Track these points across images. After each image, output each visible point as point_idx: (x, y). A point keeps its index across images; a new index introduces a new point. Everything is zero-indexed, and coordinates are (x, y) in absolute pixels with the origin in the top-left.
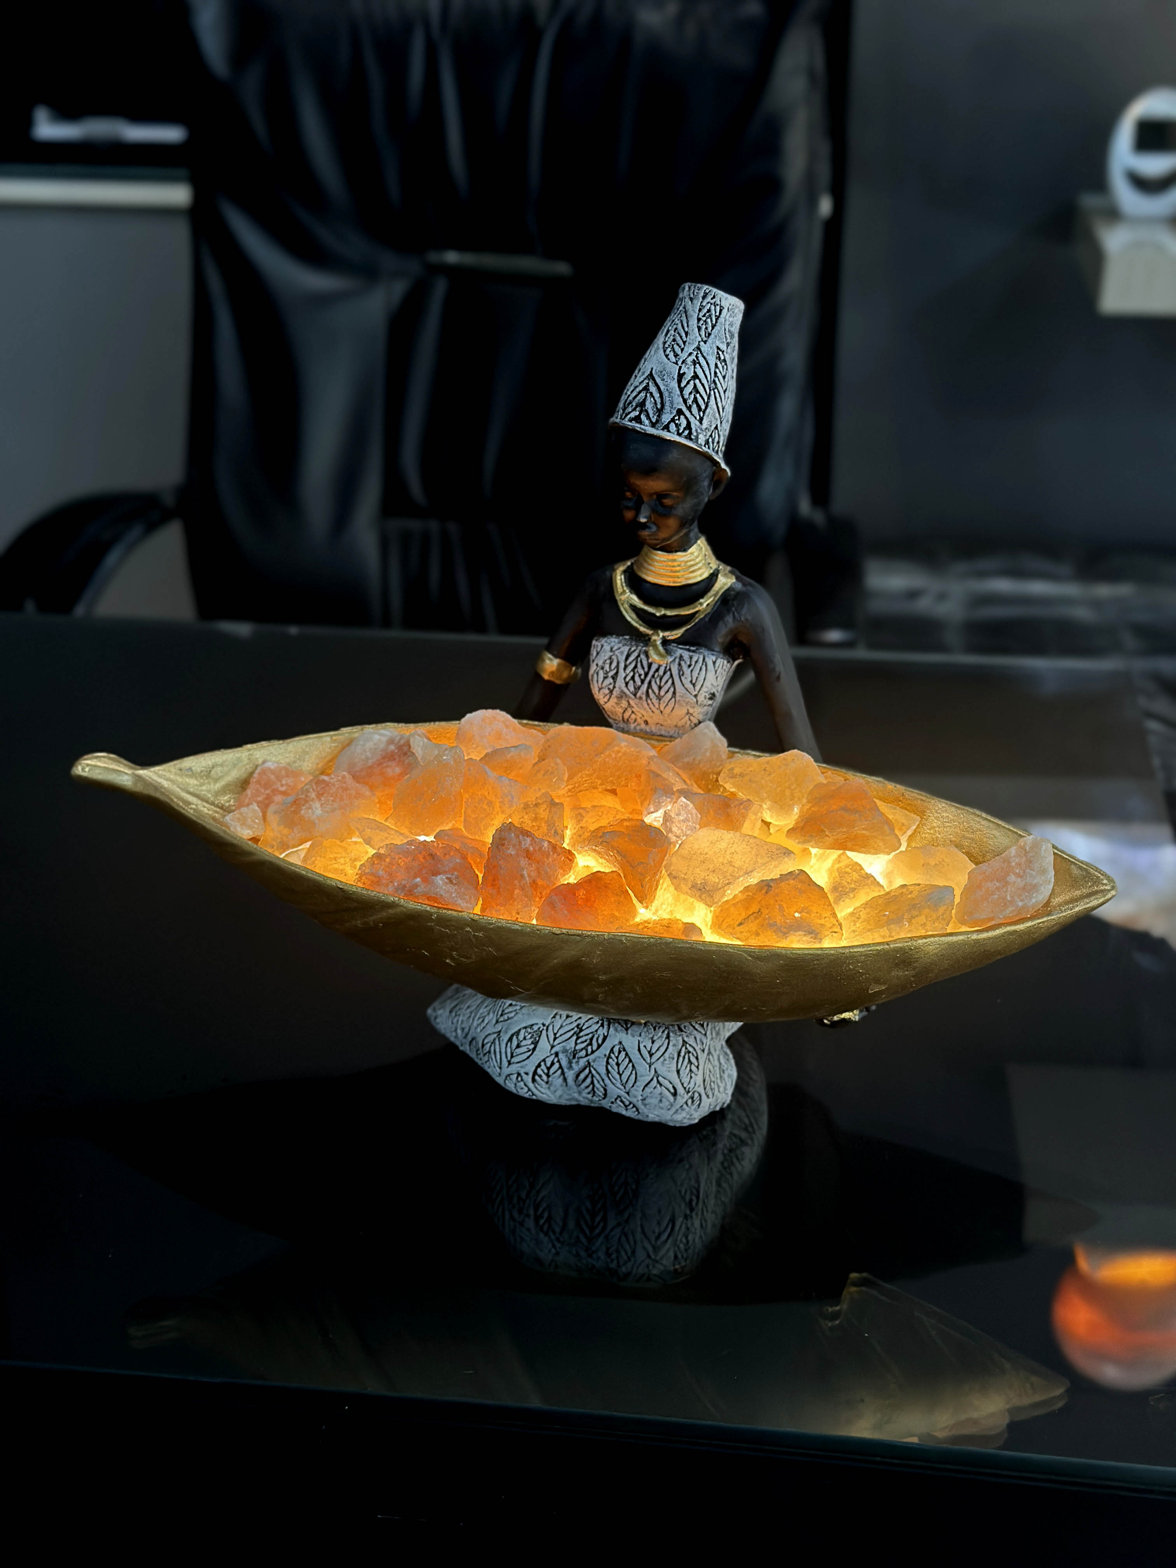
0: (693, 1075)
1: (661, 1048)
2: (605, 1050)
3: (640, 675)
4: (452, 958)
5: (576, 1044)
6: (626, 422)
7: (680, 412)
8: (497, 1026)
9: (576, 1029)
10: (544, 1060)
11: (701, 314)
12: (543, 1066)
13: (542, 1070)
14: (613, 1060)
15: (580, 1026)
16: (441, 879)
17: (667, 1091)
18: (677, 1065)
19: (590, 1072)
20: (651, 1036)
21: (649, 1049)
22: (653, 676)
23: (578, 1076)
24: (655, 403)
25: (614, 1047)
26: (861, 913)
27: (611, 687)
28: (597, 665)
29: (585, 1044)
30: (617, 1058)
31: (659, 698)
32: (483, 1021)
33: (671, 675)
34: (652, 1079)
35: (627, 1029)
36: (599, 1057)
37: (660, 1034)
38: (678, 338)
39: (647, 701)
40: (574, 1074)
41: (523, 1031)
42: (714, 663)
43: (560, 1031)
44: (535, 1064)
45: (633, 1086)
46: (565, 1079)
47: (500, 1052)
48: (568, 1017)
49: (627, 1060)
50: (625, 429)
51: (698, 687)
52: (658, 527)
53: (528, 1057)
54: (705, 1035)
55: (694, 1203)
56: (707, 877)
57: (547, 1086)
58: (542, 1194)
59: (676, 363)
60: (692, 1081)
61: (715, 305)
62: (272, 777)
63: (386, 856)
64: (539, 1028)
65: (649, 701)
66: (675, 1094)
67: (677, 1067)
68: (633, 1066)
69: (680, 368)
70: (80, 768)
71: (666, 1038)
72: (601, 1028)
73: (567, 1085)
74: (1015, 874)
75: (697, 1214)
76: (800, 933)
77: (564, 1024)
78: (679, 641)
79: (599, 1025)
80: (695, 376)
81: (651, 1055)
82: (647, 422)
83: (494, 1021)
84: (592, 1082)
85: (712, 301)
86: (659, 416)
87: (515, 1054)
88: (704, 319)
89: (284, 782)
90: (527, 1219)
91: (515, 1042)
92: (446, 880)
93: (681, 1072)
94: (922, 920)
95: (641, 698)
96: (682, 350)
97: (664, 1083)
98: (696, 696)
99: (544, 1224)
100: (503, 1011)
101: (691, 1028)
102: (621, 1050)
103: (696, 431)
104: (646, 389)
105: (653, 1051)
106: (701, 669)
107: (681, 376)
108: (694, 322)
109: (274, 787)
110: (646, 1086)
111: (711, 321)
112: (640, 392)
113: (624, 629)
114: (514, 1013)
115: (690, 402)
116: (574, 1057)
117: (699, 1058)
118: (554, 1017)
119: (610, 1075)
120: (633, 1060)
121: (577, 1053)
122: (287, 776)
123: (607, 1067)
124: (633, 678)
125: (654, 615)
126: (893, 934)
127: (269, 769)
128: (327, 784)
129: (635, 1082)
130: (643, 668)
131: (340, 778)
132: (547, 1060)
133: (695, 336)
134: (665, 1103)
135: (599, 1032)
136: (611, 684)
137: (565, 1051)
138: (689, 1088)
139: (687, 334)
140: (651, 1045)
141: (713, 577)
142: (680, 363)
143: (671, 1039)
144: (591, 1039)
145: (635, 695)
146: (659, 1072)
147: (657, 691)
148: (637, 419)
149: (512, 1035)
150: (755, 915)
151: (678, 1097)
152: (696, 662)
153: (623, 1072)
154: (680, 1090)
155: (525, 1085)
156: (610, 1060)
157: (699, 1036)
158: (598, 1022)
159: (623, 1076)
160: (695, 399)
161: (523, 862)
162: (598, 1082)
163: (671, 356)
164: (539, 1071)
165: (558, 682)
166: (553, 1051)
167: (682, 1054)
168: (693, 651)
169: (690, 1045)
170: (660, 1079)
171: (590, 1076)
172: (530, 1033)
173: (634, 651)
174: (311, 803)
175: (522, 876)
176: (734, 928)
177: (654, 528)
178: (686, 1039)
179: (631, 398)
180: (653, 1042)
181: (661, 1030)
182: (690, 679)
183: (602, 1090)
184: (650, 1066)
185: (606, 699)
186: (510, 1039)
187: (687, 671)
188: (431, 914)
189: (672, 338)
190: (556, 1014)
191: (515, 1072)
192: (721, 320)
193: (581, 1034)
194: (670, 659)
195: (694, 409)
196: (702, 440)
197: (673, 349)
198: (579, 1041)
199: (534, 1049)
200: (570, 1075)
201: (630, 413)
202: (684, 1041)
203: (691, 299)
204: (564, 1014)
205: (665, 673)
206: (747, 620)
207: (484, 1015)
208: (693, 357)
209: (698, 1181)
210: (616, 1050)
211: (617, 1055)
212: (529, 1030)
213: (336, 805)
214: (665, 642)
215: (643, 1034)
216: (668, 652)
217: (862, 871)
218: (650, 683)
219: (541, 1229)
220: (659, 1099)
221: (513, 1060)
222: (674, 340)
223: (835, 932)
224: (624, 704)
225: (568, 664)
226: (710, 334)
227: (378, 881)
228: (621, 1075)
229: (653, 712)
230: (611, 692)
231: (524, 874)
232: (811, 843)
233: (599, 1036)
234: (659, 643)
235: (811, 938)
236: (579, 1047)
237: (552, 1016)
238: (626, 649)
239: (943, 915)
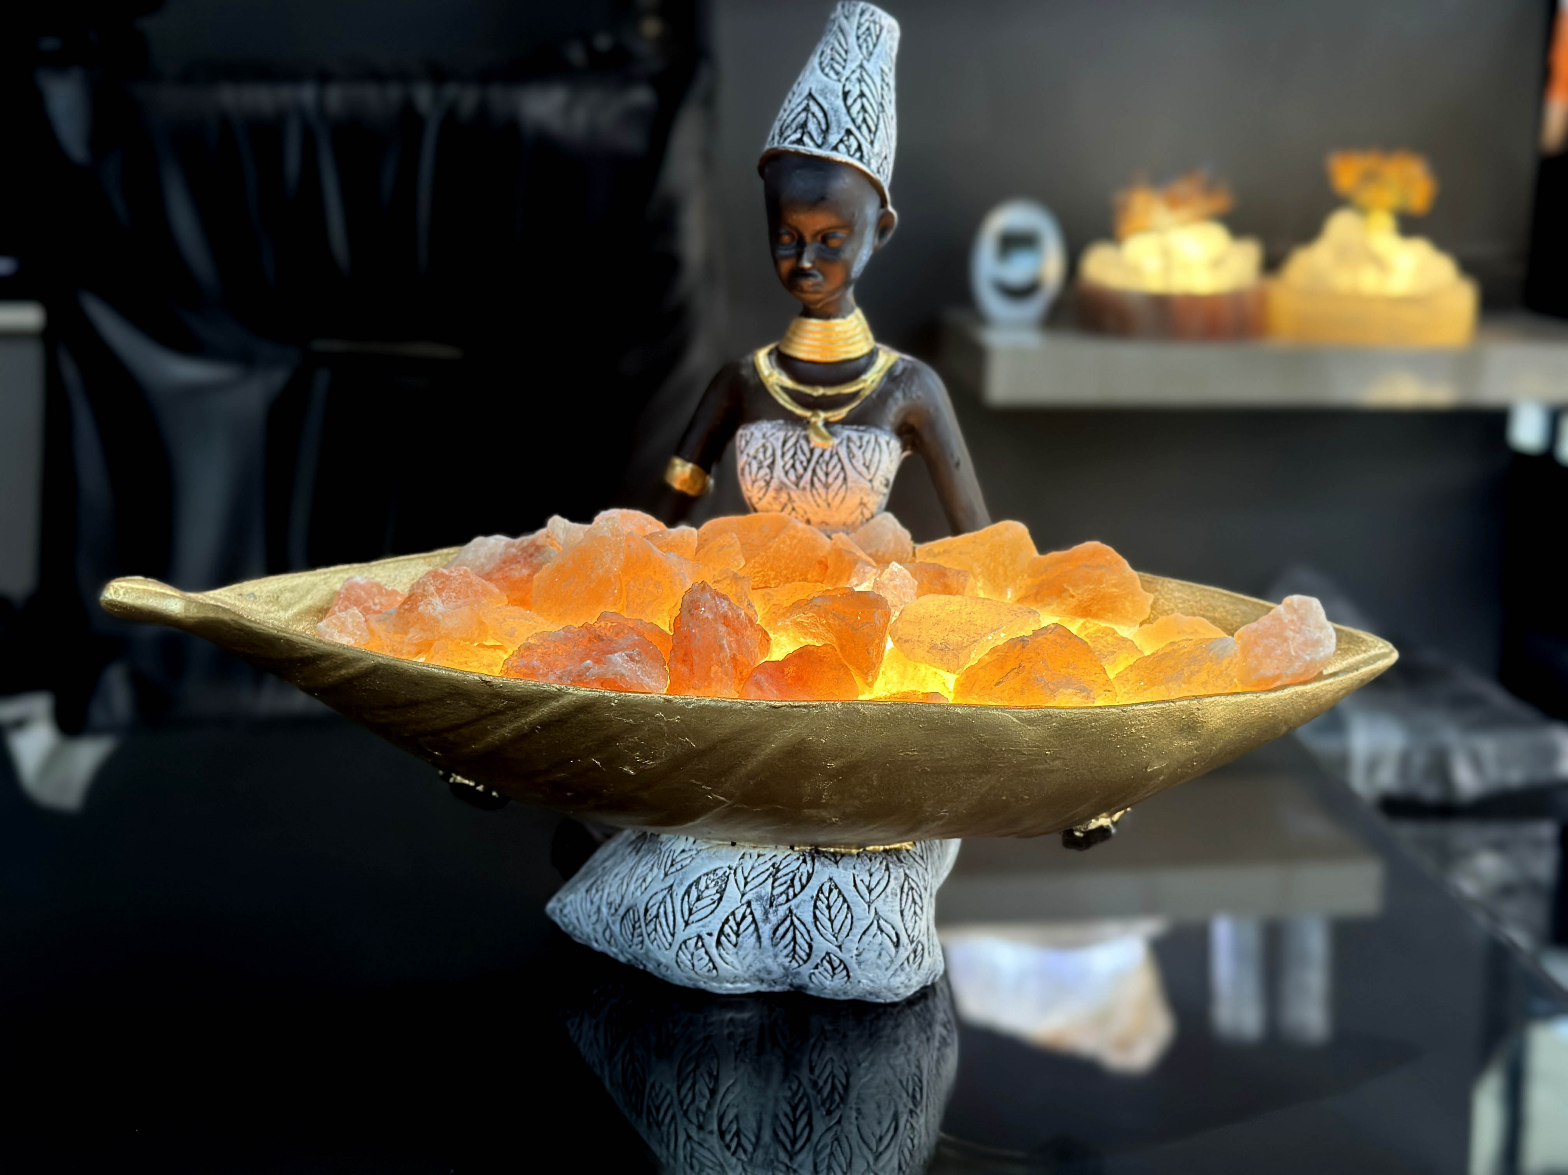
0: (917, 918)
1: (881, 882)
2: (812, 890)
3: (801, 462)
4: (634, 764)
5: (773, 888)
6: (787, 145)
7: (849, 132)
8: (667, 879)
9: (771, 869)
10: (733, 913)
11: (860, 32)
12: (732, 923)
13: (731, 927)
14: (823, 903)
15: (776, 866)
16: (621, 656)
17: (888, 939)
18: (901, 904)
19: (792, 923)
20: (868, 868)
21: (867, 884)
22: (817, 462)
23: (775, 931)
24: (819, 123)
25: (823, 885)
26: (1129, 676)
27: (768, 478)
28: (748, 455)
29: (785, 886)
30: (828, 899)
31: (827, 486)
32: (644, 880)
33: (840, 460)
34: (872, 923)
35: (837, 863)
36: (804, 901)
37: (878, 866)
38: (837, 57)
39: (811, 491)
40: (771, 928)
41: (704, 879)
42: (888, 443)
43: (751, 873)
44: (721, 919)
45: (848, 935)
46: (759, 938)
47: (674, 912)
48: (759, 856)
49: (841, 899)
50: (786, 153)
51: (873, 470)
52: (823, 274)
53: (712, 912)
54: (926, 869)
55: (918, 1096)
56: (946, 638)
57: (735, 950)
58: (726, 1103)
59: (839, 80)
60: (917, 925)
61: (875, 22)
62: (363, 593)
63: (538, 646)
64: (725, 872)
65: (814, 492)
66: (897, 945)
67: (901, 907)
68: (849, 907)
69: (844, 86)
71: (885, 870)
72: (804, 865)
73: (760, 947)
74: (1291, 630)
75: (922, 1111)
76: (1070, 691)
77: (756, 864)
78: (844, 422)
79: (800, 861)
80: (862, 95)
81: (870, 892)
82: (811, 144)
83: (662, 876)
84: (794, 939)
85: (872, 19)
86: (824, 138)
87: (694, 909)
88: (864, 37)
89: (377, 601)
90: (709, 1137)
91: (694, 893)
92: (626, 658)
93: (905, 913)
94: (1203, 676)
95: (804, 489)
96: (844, 68)
97: (886, 927)
98: (871, 481)
99: (732, 1139)
100: (673, 860)
101: (911, 859)
102: (832, 887)
103: (868, 154)
104: (807, 109)
105: (873, 885)
106: (874, 450)
107: (846, 95)
108: (852, 39)
109: (366, 605)
110: (864, 933)
111: (872, 39)
112: (799, 114)
113: (777, 412)
114: (690, 859)
115: (859, 121)
116: (771, 905)
117: (923, 896)
118: (743, 857)
119: (818, 923)
120: (849, 900)
121: (774, 900)
122: (381, 594)
123: (814, 913)
124: (793, 466)
125: (810, 396)
126: (1173, 693)
127: (357, 584)
128: (448, 578)
129: (851, 929)
130: (804, 453)
131: (462, 572)
132: (736, 912)
133: (856, 56)
134: (886, 959)
135: (801, 870)
136: (766, 474)
137: (759, 898)
138: (913, 937)
139: (846, 52)
140: (869, 878)
141: (872, 356)
142: (843, 79)
143: (892, 871)
144: (792, 880)
145: (797, 485)
146: (880, 913)
147: (823, 478)
148: (800, 141)
149: (690, 886)
150: (1016, 671)
151: (901, 949)
152: (868, 442)
153: (836, 916)
154: (904, 939)
155: (707, 953)
156: (819, 903)
157: (921, 870)
158: (798, 859)
159: (835, 923)
160: (864, 120)
161: (722, 629)
162: (802, 935)
163: (832, 74)
164: (727, 929)
165: (691, 493)
166: (744, 901)
167: (906, 889)
168: (863, 431)
169: (913, 880)
170: (882, 922)
171: (792, 928)
172: (713, 880)
173: (791, 436)
174: (431, 598)
175: (721, 647)
176: (992, 688)
177: (820, 278)
178: (908, 872)
179: (789, 121)
180: (871, 875)
181: (878, 860)
182: (862, 461)
183: (806, 947)
184: (869, 906)
185: (761, 495)
186: (688, 892)
187: (858, 453)
188: (610, 700)
189: (829, 57)
190: (744, 854)
191: (695, 935)
192: (882, 39)
193: (779, 875)
194: (836, 441)
195: (864, 128)
196: (874, 165)
197: (831, 67)
198: (776, 884)
199: (720, 899)
200: (766, 930)
201: (789, 136)
202: (906, 874)
203: (847, 18)
204: (755, 853)
205: (831, 457)
206: (919, 397)
207: (645, 873)
208: (857, 75)
209: (919, 1067)
210: (826, 889)
211: (827, 895)
212: (712, 876)
213: (460, 602)
214: (827, 424)
215: (857, 866)
216: (833, 434)
217: (1116, 635)
218: (814, 471)
219: (728, 1147)
220: (877, 953)
221: (692, 918)
222: (832, 59)
223: (1109, 691)
224: (784, 497)
225: (701, 471)
226: (871, 54)
227: (533, 672)
228: (831, 921)
229: (818, 506)
230: (768, 483)
231: (723, 645)
232: (1052, 607)
233: (802, 875)
234: (820, 424)
235: (1083, 697)
236: (775, 892)
237: (740, 856)
238: (781, 435)
239: (1227, 669)
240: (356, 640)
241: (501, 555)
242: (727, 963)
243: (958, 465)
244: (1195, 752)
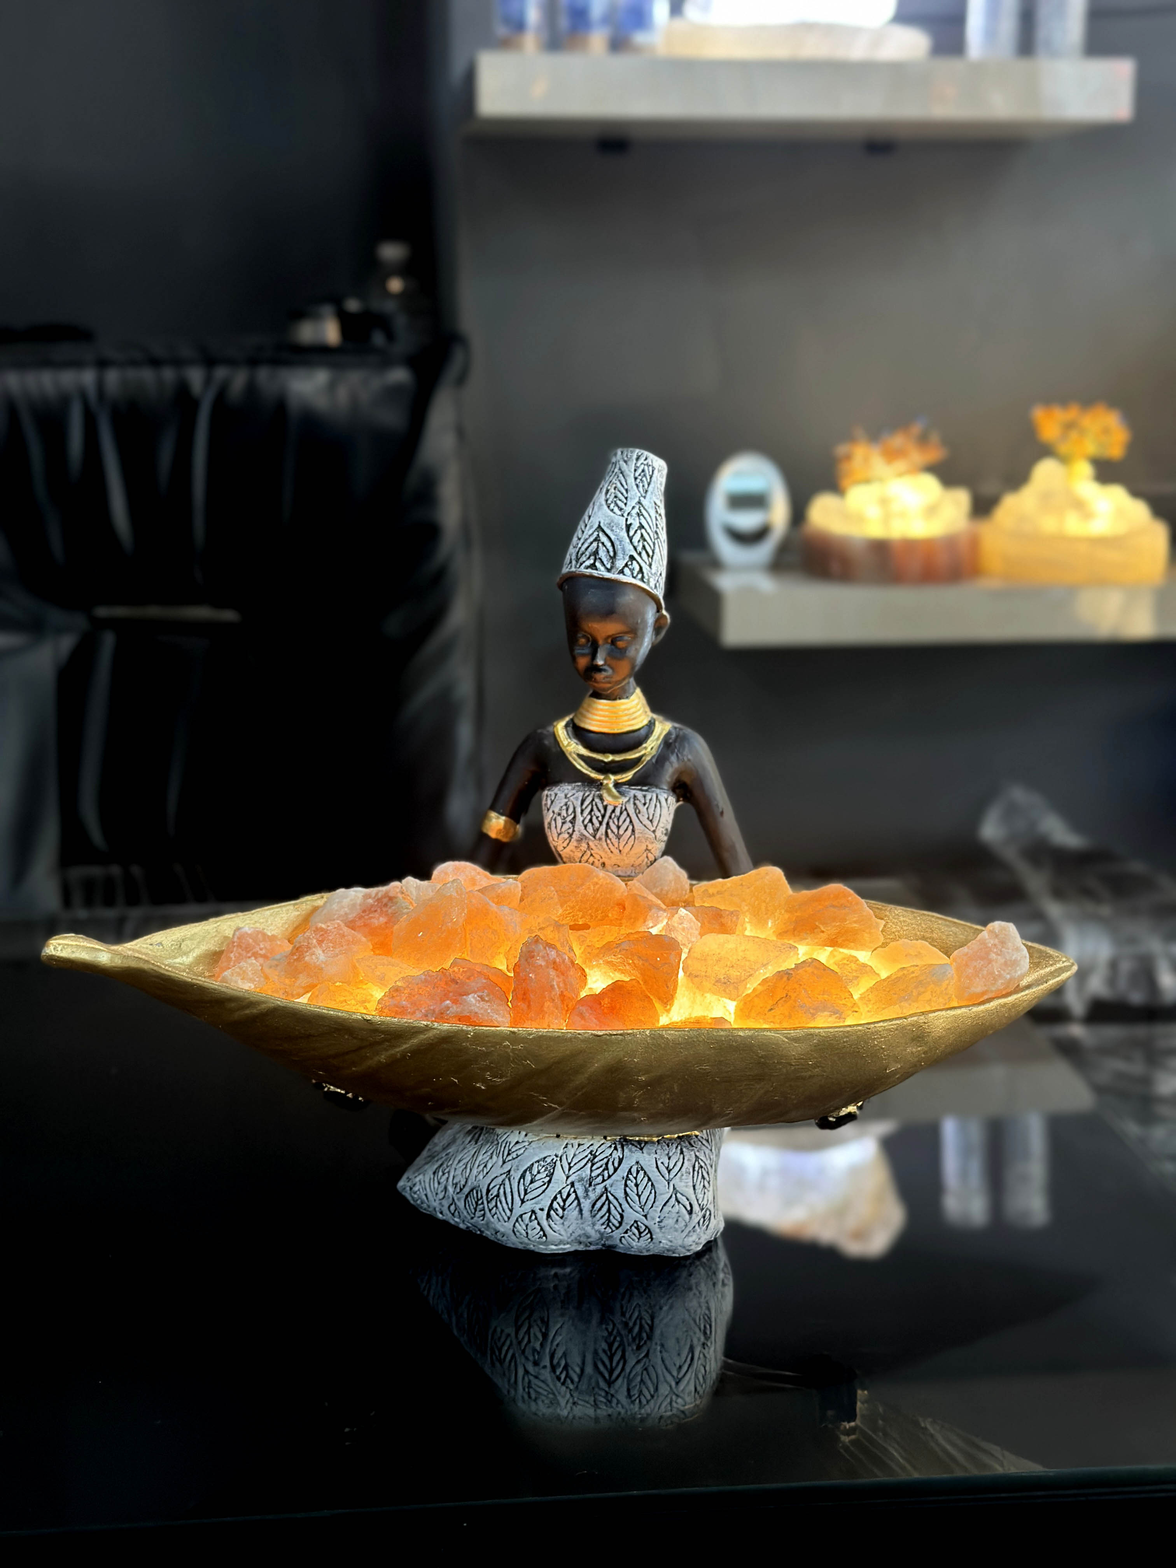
0: (706, 1190)
1: (677, 1163)
2: (623, 1171)
3: (597, 818)
4: (484, 1081)
5: (591, 1171)
6: (582, 569)
7: (632, 558)
8: (505, 1165)
9: (590, 1155)
10: (560, 1192)
11: (637, 474)
12: (559, 1200)
13: (558, 1203)
14: (632, 1182)
15: (593, 1153)
16: (473, 997)
17: (684, 1208)
18: (693, 1180)
19: (607, 1198)
20: (667, 1152)
21: (667, 1165)
22: (610, 817)
23: (593, 1206)
24: (608, 551)
25: (631, 1167)
26: (870, 996)
27: (570, 831)
28: (553, 812)
29: (601, 1169)
30: (636, 1178)
31: (619, 837)
32: (485, 1166)
33: (628, 815)
34: (671, 1197)
35: (641, 1149)
36: (617, 1181)
37: (674, 1150)
38: (620, 495)
39: (606, 841)
40: (590, 1203)
41: (536, 1165)
42: (666, 800)
43: (574, 1159)
44: (551, 1197)
45: (652, 1207)
46: (581, 1211)
47: (512, 1192)
48: (579, 1145)
49: (646, 1179)
50: (584, 576)
51: (655, 824)
52: (612, 668)
53: (544, 1192)
54: (711, 1150)
55: (708, 1332)
56: (728, 972)
57: (562, 1221)
58: (555, 1343)
59: (623, 516)
60: (706, 1196)
61: (648, 466)
62: (251, 941)
63: (405, 989)
64: (553, 1159)
65: (609, 841)
66: (690, 1212)
67: (693, 1182)
68: (652, 1184)
69: (627, 520)
70: (52, 947)
71: (680, 1154)
72: (615, 1151)
73: (582, 1218)
74: (994, 953)
75: (711, 1343)
76: (826, 1013)
77: (577, 1152)
78: (631, 783)
79: (612, 1149)
80: (641, 527)
81: (669, 1172)
82: (602, 568)
83: (501, 1162)
84: (609, 1211)
85: (645, 462)
86: (613, 563)
87: (529, 1190)
88: (640, 477)
89: (262, 946)
90: (543, 1371)
91: (528, 1177)
92: (478, 998)
93: (697, 1187)
94: (927, 996)
95: (600, 839)
96: (626, 504)
97: (682, 1199)
98: (654, 831)
99: (561, 1373)
100: (509, 1150)
101: (700, 1143)
102: (639, 1169)
103: (648, 574)
104: (597, 539)
105: (671, 1167)
106: (656, 806)
107: (628, 527)
108: (631, 480)
109: (254, 950)
110: (665, 1205)
111: (647, 479)
112: (592, 543)
113: (576, 776)
114: (524, 1149)
115: (639, 549)
116: (590, 1185)
117: (710, 1173)
118: (566, 1147)
119: (628, 1198)
120: (652, 1179)
121: (593, 1180)
122: (264, 940)
123: (625, 1190)
124: (591, 821)
125: (602, 761)
126: (905, 1011)
127: (246, 933)
128: (326, 931)
129: (654, 1202)
130: (599, 811)
131: (336, 926)
132: (563, 1191)
133: (635, 494)
134: (682, 1224)
135: (613, 1155)
136: (569, 828)
137: (581, 1180)
138: (703, 1205)
139: (627, 490)
140: (668, 1161)
141: (651, 725)
142: (625, 515)
143: (685, 1154)
144: (607, 1164)
145: (594, 837)
146: (677, 1189)
147: (615, 830)
148: (593, 566)
149: (525, 1171)
150: (784, 999)
151: (694, 1215)
152: (651, 800)
153: (642, 1192)
154: (696, 1208)
155: (539, 1224)
156: (629, 1182)
157: (707, 1151)
159: (642, 1197)
160: (644, 547)
161: (552, 973)
162: (616, 1208)
163: (616, 509)
164: (555, 1205)
165: (505, 840)
166: (569, 1182)
167: (697, 1169)
168: (646, 791)
169: (702, 1160)
170: (679, 1195)
171: (607, 1202)
172: (544, 1166)
173: (588, 796)
174: (314, 949)
175: (552, 986)
176: (765, 1014)
177: (610, 672)
178: (697, 1154)
179: (583, 549)
180: (669, 1158)
181: (674, 1146)
182: (647, 816)
183: (618, 1217)
184: (669, 1183)
185: (565, 844)
186: (523, 1176)
187: (643, 809)
188: (467, 1032)
189: (613, 495)
190: (567, 1144)
191: (530, 1210)
192: (654, 479)
193: (596, 1160)
194: (625, 800)
195: (644, 554)
196: (652, 584)
197: (615, 503)
198: (594, 1168)
199: (549, 1182)
200: (586, 1205)
201: (584, 562)
202: (696, 1156)
203: (626, 462)
204: (576, 1142)
205: (621, 813)
206: (689, 760)
207: (485, 1160)
208: (636, 510)
209: (709, 1309)
210: (634, 1170)
211: (635, 1175)
212: (542, 1163)
213: (337, 951)
214: (617, 785)
215: (658, 1151)
216: (622, 794)
217: (858, 962)
218: (608, 824)
219: (559, 1378)
220: (675, 1220)
221: (527, 1197)
222: (616, 497)
223: (856, 1012)
224: (584, 846)
225: (512, 821)
226: (646, 491)
227: (403, 1011)
228: (639, 1196)
229: (612, 852)
230: (571, 836)
231: (554, 985)
232: (807, 940)
233: (614, 1160)
234: (611, 785)
235: (836, 1018)
236: (593, 1174)
237: (564, 1146)
238: (581, 794)
239: (946, 989)
240: (255, 985)
241: (360, 905)
242: (555, 1232)
243: (722, 813)
244: (923, 1056)
